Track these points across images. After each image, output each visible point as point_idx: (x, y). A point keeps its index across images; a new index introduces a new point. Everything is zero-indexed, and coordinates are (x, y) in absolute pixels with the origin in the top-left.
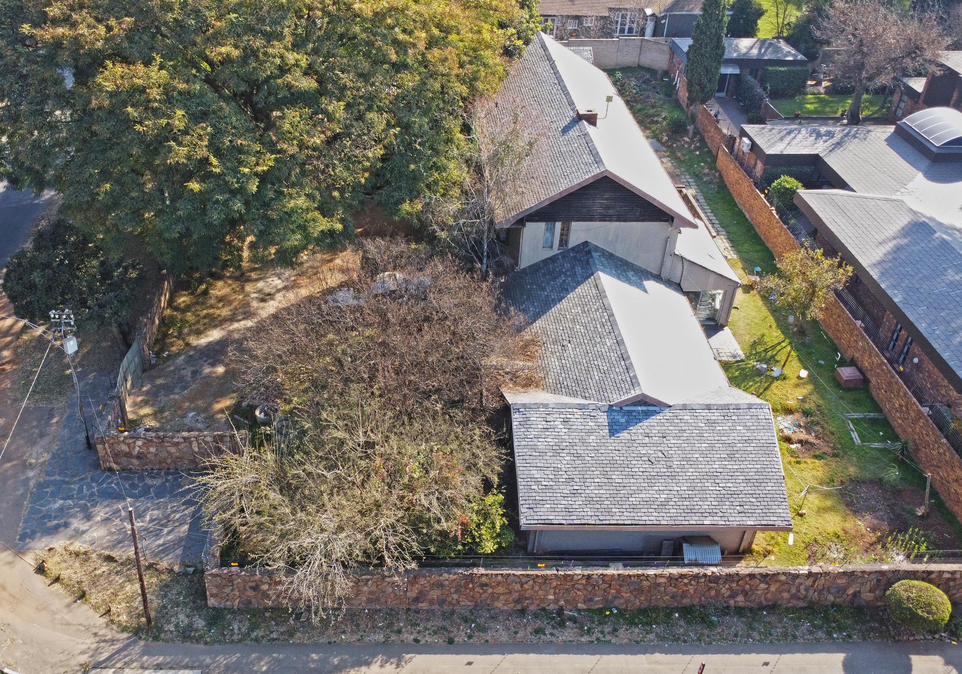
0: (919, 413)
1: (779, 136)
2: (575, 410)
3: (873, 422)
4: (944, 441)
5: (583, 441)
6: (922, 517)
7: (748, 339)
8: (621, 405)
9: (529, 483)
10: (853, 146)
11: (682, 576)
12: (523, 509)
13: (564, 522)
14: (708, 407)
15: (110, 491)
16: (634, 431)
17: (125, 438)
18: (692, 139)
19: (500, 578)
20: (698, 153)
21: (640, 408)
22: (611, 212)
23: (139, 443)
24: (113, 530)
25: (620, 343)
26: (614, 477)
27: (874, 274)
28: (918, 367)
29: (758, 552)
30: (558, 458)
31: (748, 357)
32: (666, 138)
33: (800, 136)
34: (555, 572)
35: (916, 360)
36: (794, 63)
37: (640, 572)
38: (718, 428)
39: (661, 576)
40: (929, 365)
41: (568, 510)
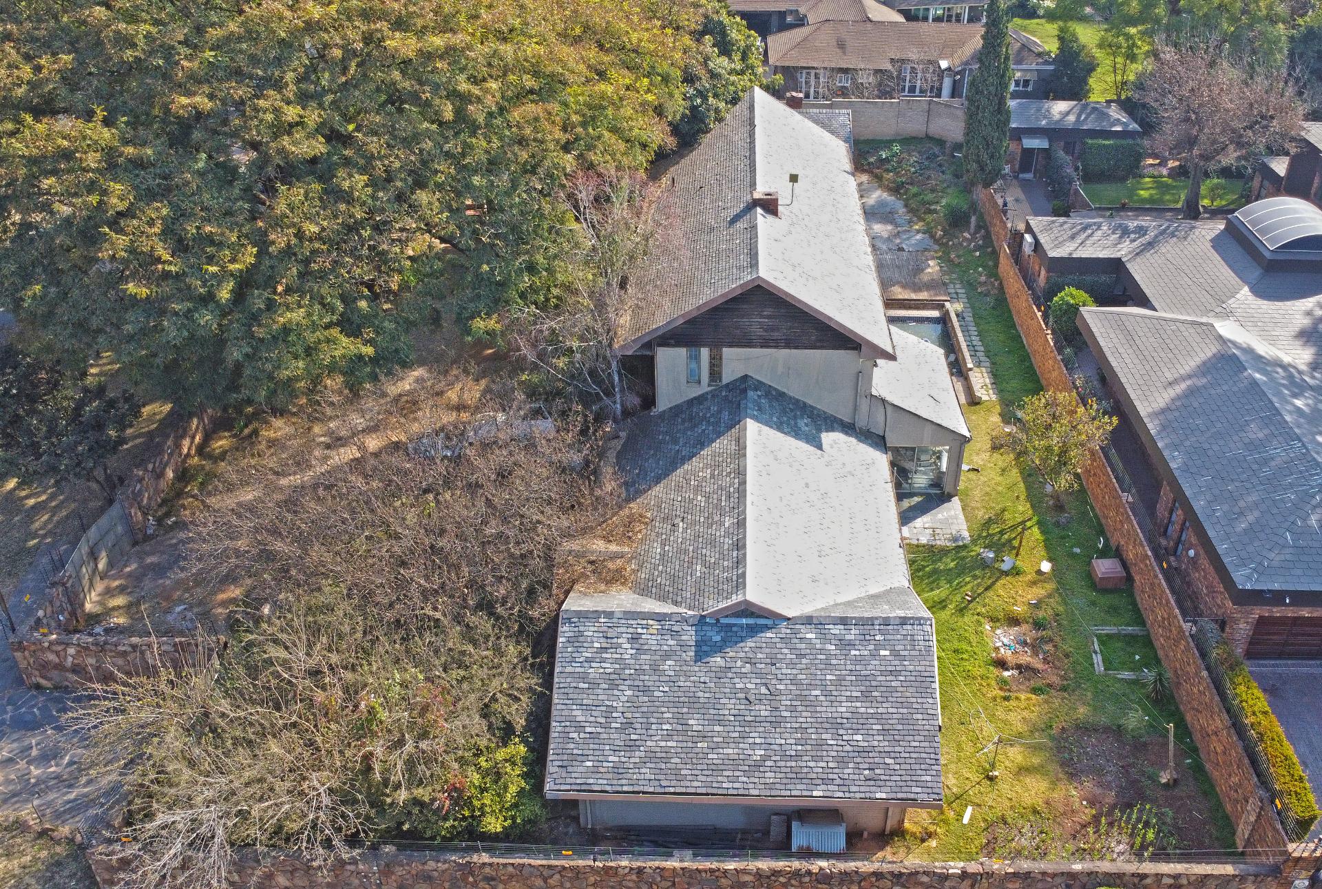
0: (1181, 630)
1: (1070, 233)
2: (651, 622)
3: (1130, 639)
4: (1205, 674)
5: (655, 669)
6: (1167, 785)
7: (981, 515)
8: (717, 615)
9: (567, 730)
10: (1168, 248)
11: (776, 873)
12: (552, 768)
13: (608, 788)
14: (844, 621)
15: (28, 717)
16: (731, 654)
17: (51, 643)
18: (973, 235)
19: (510, 869)
21: (744, 621)
22: (776, 335)
23: (71, 651)
24: (13, 777)
25: (741, 524)
26: (691, 722)
27: (1152, 427)
28: (1194, 561)
29: (913, 835)
30: (616, 692)
31: (974, 541)
32: (940, 233)
33: (1099, 233)
34: (591, 863)
35: (1192, 553)
36: (1125, 134)
37: (714, 865)
38: (853, 652)
39: (744, 872)
40: (1204, 562)
41: (618, 770)
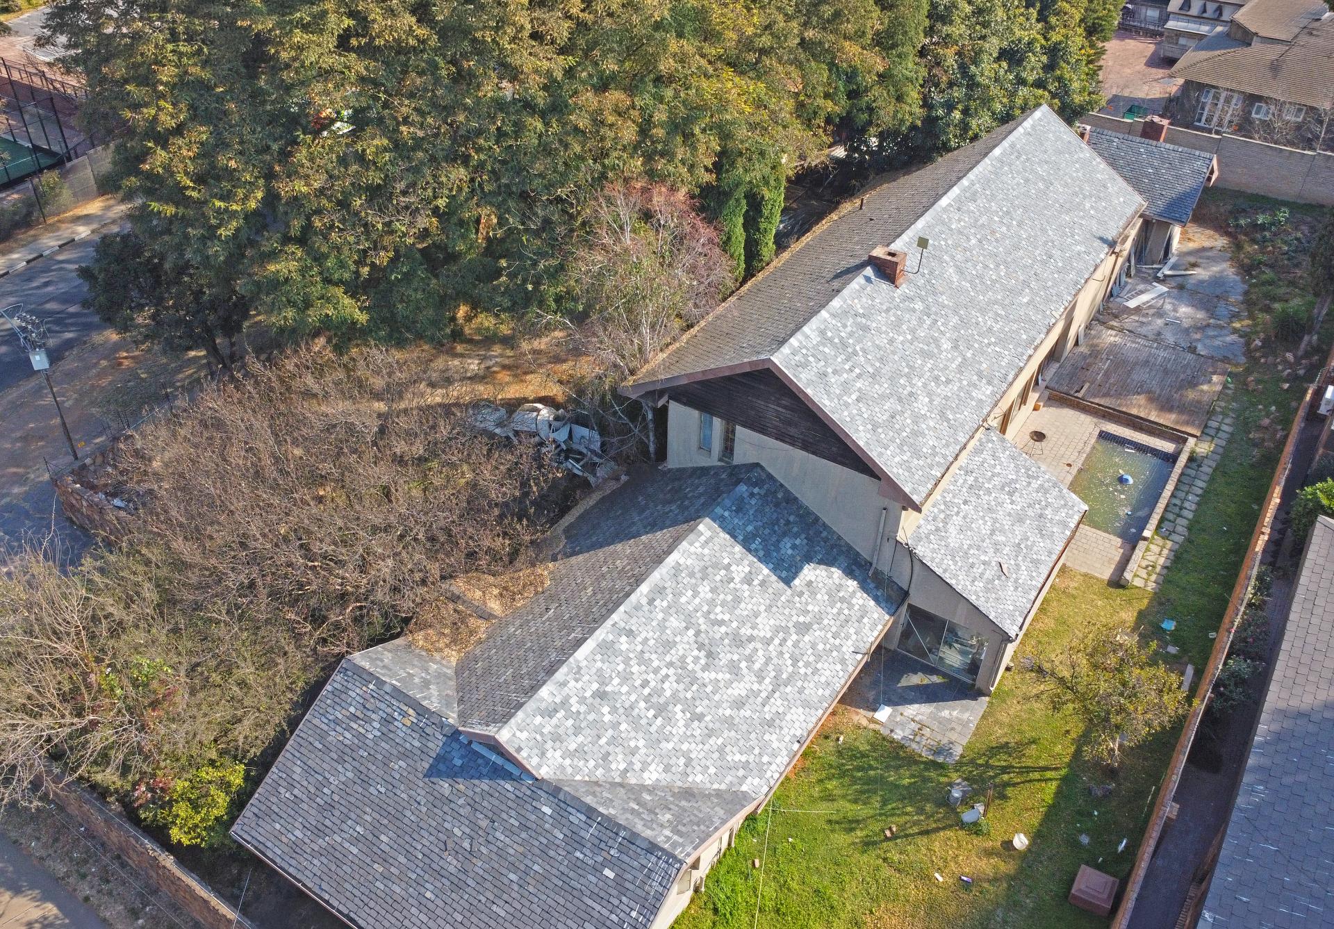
2: (411, 711)
5: (386, 762)
7: (1000, 734)
8: (471, 738)
9: (281, 782)
13: (279, 860)
16: (461, 787)
20: (1286, 386)
21: (493, 757)
31: (959, 765)
32: (1258, 343)
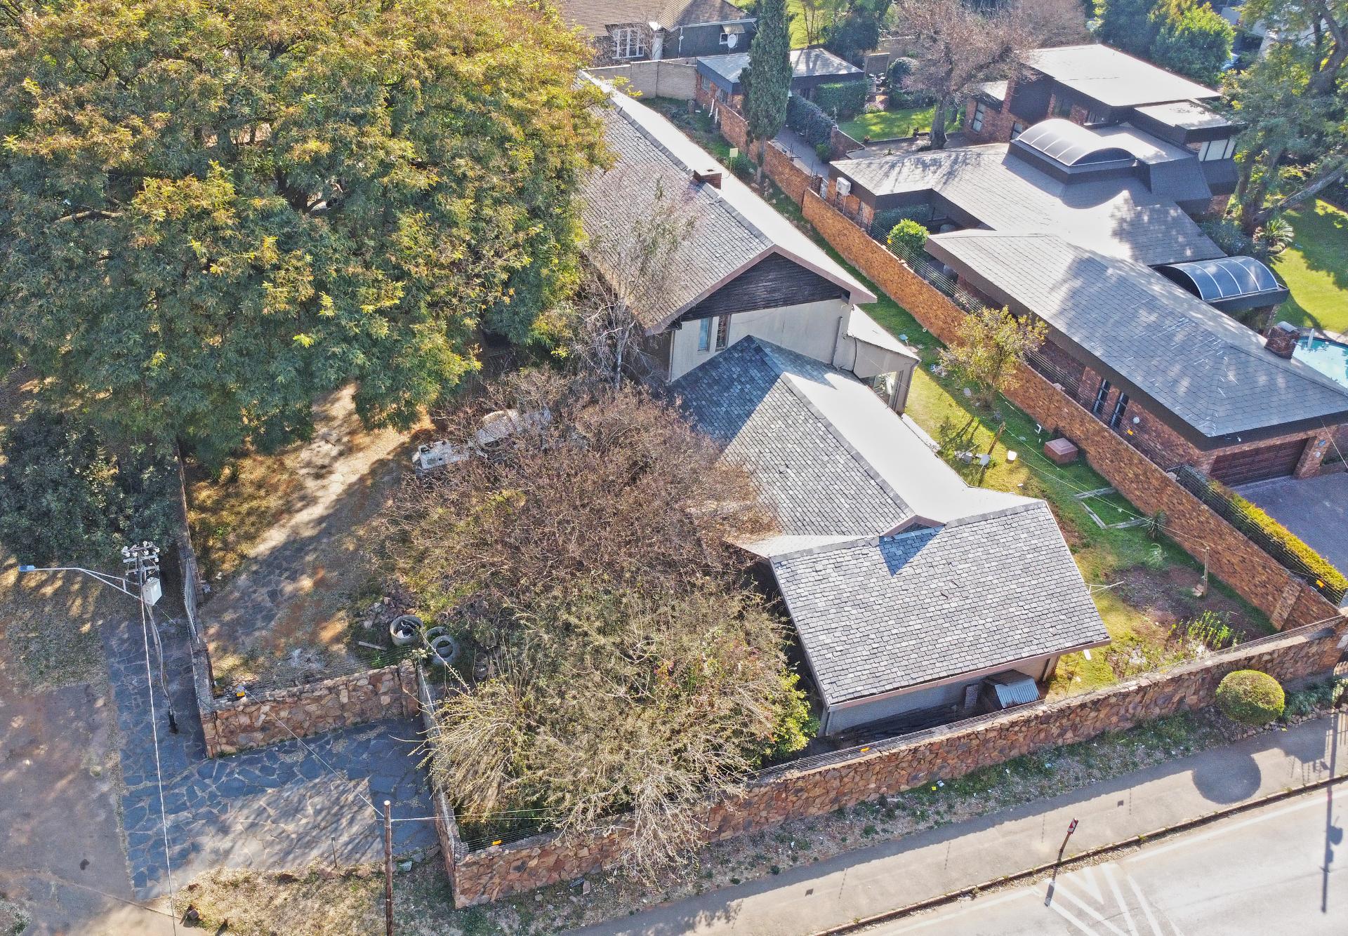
2: (844, 551)
5: (864, 587)
7: (934, 425)
8: (892, 534)
9: (821, 652)
11: (1012, 724)
12: (825, 686)
13: (874, 691)
14: (984, 517)
16: (915, 562)
19: (818, 776)
21: (913, 534)
22: (777, 295)
23: (266, 708)
25: (857, 457)
29: (1063, 676)
30: (844, 613)
34: (878, 753)
39: (992, 729)
41: (875, 674)
